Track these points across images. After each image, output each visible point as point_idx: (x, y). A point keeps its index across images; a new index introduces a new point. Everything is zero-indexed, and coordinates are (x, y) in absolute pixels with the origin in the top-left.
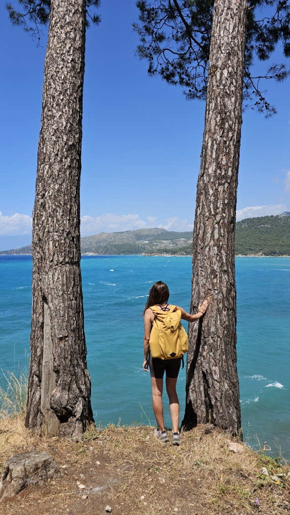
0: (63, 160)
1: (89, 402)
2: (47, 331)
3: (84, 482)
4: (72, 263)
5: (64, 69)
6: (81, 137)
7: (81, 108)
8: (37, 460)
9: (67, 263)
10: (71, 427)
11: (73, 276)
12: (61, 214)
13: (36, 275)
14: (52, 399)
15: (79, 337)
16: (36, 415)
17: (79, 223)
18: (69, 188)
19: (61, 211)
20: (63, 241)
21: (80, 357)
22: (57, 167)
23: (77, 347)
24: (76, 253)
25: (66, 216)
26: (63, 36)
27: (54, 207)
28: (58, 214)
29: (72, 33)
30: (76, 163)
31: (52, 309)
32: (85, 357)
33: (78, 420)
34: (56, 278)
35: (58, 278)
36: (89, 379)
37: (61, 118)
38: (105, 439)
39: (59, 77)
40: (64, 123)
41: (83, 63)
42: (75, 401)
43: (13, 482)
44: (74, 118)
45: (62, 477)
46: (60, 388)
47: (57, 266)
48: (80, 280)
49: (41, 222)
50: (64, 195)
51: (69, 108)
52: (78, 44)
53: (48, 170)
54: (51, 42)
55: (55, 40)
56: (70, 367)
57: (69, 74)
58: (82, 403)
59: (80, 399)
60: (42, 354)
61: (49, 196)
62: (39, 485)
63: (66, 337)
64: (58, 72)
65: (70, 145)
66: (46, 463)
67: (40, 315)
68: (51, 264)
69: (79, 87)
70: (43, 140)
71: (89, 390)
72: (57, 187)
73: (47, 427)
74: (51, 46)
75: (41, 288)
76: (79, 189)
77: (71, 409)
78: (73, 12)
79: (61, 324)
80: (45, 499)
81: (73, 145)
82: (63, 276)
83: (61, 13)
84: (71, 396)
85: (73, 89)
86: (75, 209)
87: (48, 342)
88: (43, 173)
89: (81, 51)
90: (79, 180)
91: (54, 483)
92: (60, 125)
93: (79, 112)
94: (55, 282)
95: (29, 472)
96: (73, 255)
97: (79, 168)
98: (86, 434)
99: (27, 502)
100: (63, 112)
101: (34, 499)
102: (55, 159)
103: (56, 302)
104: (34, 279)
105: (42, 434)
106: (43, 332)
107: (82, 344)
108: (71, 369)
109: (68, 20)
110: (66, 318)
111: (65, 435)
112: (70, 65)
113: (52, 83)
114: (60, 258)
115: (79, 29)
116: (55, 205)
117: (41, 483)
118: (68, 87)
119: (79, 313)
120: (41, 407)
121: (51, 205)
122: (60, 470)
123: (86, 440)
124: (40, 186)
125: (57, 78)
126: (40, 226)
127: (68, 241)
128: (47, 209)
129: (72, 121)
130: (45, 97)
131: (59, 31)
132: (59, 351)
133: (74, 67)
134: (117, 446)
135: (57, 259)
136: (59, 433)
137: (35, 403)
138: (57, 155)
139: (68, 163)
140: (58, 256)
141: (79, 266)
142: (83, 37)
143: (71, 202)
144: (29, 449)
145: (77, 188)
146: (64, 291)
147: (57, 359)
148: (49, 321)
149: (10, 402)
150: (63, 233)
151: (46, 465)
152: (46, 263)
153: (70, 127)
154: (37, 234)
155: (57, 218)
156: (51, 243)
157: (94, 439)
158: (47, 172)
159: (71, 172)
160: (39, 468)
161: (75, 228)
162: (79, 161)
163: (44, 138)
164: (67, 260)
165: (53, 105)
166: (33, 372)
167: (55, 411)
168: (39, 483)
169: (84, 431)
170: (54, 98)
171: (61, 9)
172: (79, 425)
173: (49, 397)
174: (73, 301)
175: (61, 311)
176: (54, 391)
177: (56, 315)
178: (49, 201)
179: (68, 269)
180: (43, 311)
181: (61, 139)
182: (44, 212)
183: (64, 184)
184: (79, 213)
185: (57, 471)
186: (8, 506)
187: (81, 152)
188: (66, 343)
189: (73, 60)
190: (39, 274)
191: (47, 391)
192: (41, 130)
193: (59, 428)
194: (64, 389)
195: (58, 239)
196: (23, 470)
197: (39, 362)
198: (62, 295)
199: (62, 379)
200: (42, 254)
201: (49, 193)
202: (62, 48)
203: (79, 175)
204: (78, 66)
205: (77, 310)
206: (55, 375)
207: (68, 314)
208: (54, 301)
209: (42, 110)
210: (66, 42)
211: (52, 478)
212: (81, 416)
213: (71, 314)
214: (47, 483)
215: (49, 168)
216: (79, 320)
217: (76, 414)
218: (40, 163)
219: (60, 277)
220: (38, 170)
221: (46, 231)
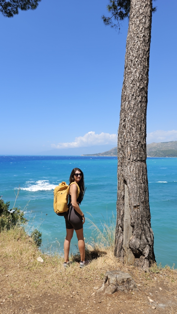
0: (137, 98)
1: (153, 249)
2: (127, 201)
3: (152, 298)
4: (141, 161)
5: (139, 42)
6: (148, 82)
7: (148, 64)
8: (123, 277)
9: (139, 160)
10: (141, 262)
11: (142, 169)
12: (135, 131)
13: (120, 167)
14: (130, 242)
15: (146, 207)
16: (120, 250)
17: (146, 136)
18: (140, 115)
19: (135, 129)
20: (136, 147)
21: (147, 220)
22: (133, 102)
23: (145, 213)
24: (144, 155)
25: (138, 132)
26: (138, 22)
27: (131, 127)
28: (133, 130)
29: (143, 19)
30: (144, 99)
31: (130, 188)
32: (150, 220)
33: (146, 258)
34: (132, 170)
35: (133, 170)
36: (152, 235)
37: (136, 73)
38: (164, 275)
39: (135, 48)
40: (138, 75)
41: (150, 36)
42: (144, 247)
43: (110, 286)
44: (144, 71)
45: (138, 291)
46: (135, 237)
47: (132, 162)
48: (146, 172)
49: (123, 136)
50: (137, 119)
51: (141, 66)
52: (147, 25)
53: (128, 105)
54: (131, 28)
55: (133, 26)
56: (141, 225)
57: (141, 45)
58: (148, 248)
59: (147, 246)
60: (123, 214)
61: (128, 120)
62: (125, 292)
63: (138, 206)
64: (135, 45)
65: (141, 88)
66: (129, 280)
67: (122, 191)
68: (129, 161)
69: (147, 52)
70: (125, 87)
71: (153, 241)
72: (133, 114)
73: (127, 258)
74: (130, 30)
75: (123, 175)
76: (146, 115)
77: (142, 251)
78: (144, 6)
79: (135, 198)
80: (129, 301)
81: (143, 88)
82: (136, 168)
83: (137, 9)
84: (142, 243)
85: (144, 54)
86: (143, 127)
87: (127, 207)
88: (125, 107)
89: (149, 29)
90: (146, 109)
91: (133, 293)
92: (135, 77)
93: (147, 67)
94: (131, 172)
95: (119, 283)
96: (142, 156)
97: (147, 102)
98: (151, 268)
99: (119, 300)
100: (137, 69)
101: (122, 299)
102: (132, 98)
103: (132, 184)
104: (118, 169)
105: (124, 262)
106: (124, 201)
107: (148, 212)
108: (142, 226)
109: (141, 12)
110: (138, 194)
111: (138, 266)
112: (142, 39)
113: (131, 53)
114: (134, 158)
115: (148, 16)
116: (131, 125)
117: (126, 291)
118: (141, 53)
119: (146, 192)
120: (123, 246)
121: (129, 125)
122: (137, 286)
123: (152, 272)
124: (123, 115)
125: (134, 49)
126: (122, 138)
127: (139, 147)
128: (127, 128)
129: (143, 74)
130: (127, 61)
131: (135, 20)
132: (134, 214)
133: (144, 40)
134: (172, 281)
135: (132, 158)
136: (135, 264)
137: (120, 243)
138: (133, 95)
139: (140, 100)
140: (133, 156)
141: (145, 163)
142: (150, 20)
143: (141, 123)
144: (118, 269)
145: (145, 114)
146: (137, 178)
147: (133, 219)
148: (128, 195)
149: (105, 239)
150: (136, 142)
151: (128, 281)
152: (126, 160)
153: (141, 77)
154: (121, 143)
155: (132, 133)
156: (129, 148)
157: (157, 273)
158: (127, 106)
159: (142, 105)
160: (124, 282)
161: (143, 139)
162: (146, 98)
163: (126, 86)
164: (138, 159)
165: (131, 65)
166: (118, 224)
167: (132, 250)
168: (125, 291)
169: (150, 266)
170: (132, 61)
171: (137, 7)
172: (147, 262)
173: (129, 241)
174: (142, 184)
175: (135, 190)
176: (131, 238)
177: (132, 192)
178: (128, 123)
179: (139, 164)
180: (124, 189)
181: (136, 85)
182: (125, 130)
183: (137, 112)
184: (146, 129)
185: (135, 287)
186: (108, 298)
187: (147, 91)
188: (138, 210)
189: (144, 36)
190: (121, 166)
191: (127, 237)
192: (124, 82)
193: (134, 261)
194: (138, 237)
195: (133, 146)
196: (116, 280)
197: (122, 219)
198: (136, 180)
199: (136, 231)
200: (123, 155)
201: (128, 118)
202: (137, 30)
203: (146, 106)
204: (147, 39)
205: (145, 190)
206: (131, 228)
207: (139, 192)
208: (131, 183)
209: (124, 69)
210: (139, 26)
211: (132, 290)
212: (148, 256)
213: (141, 192)
214: (129, 292)
215: (128, 103)
216: (146, 196)
217: (145, 254)
218: (123, 101)
219: (134, 169)
220: (122, 106)
221: (126, 141)
